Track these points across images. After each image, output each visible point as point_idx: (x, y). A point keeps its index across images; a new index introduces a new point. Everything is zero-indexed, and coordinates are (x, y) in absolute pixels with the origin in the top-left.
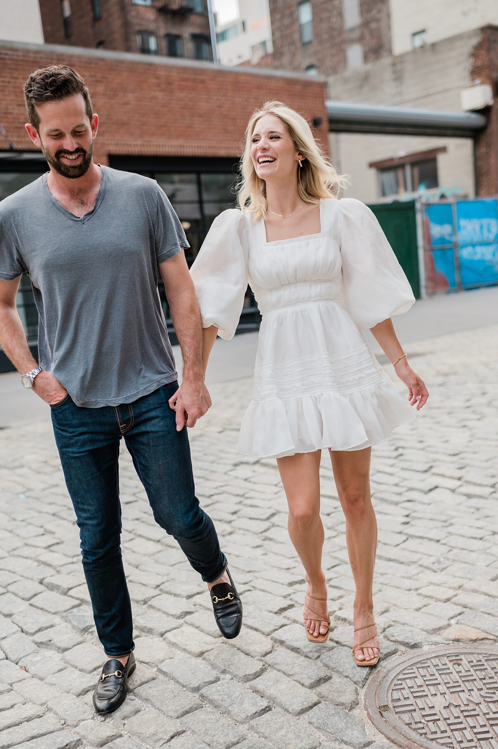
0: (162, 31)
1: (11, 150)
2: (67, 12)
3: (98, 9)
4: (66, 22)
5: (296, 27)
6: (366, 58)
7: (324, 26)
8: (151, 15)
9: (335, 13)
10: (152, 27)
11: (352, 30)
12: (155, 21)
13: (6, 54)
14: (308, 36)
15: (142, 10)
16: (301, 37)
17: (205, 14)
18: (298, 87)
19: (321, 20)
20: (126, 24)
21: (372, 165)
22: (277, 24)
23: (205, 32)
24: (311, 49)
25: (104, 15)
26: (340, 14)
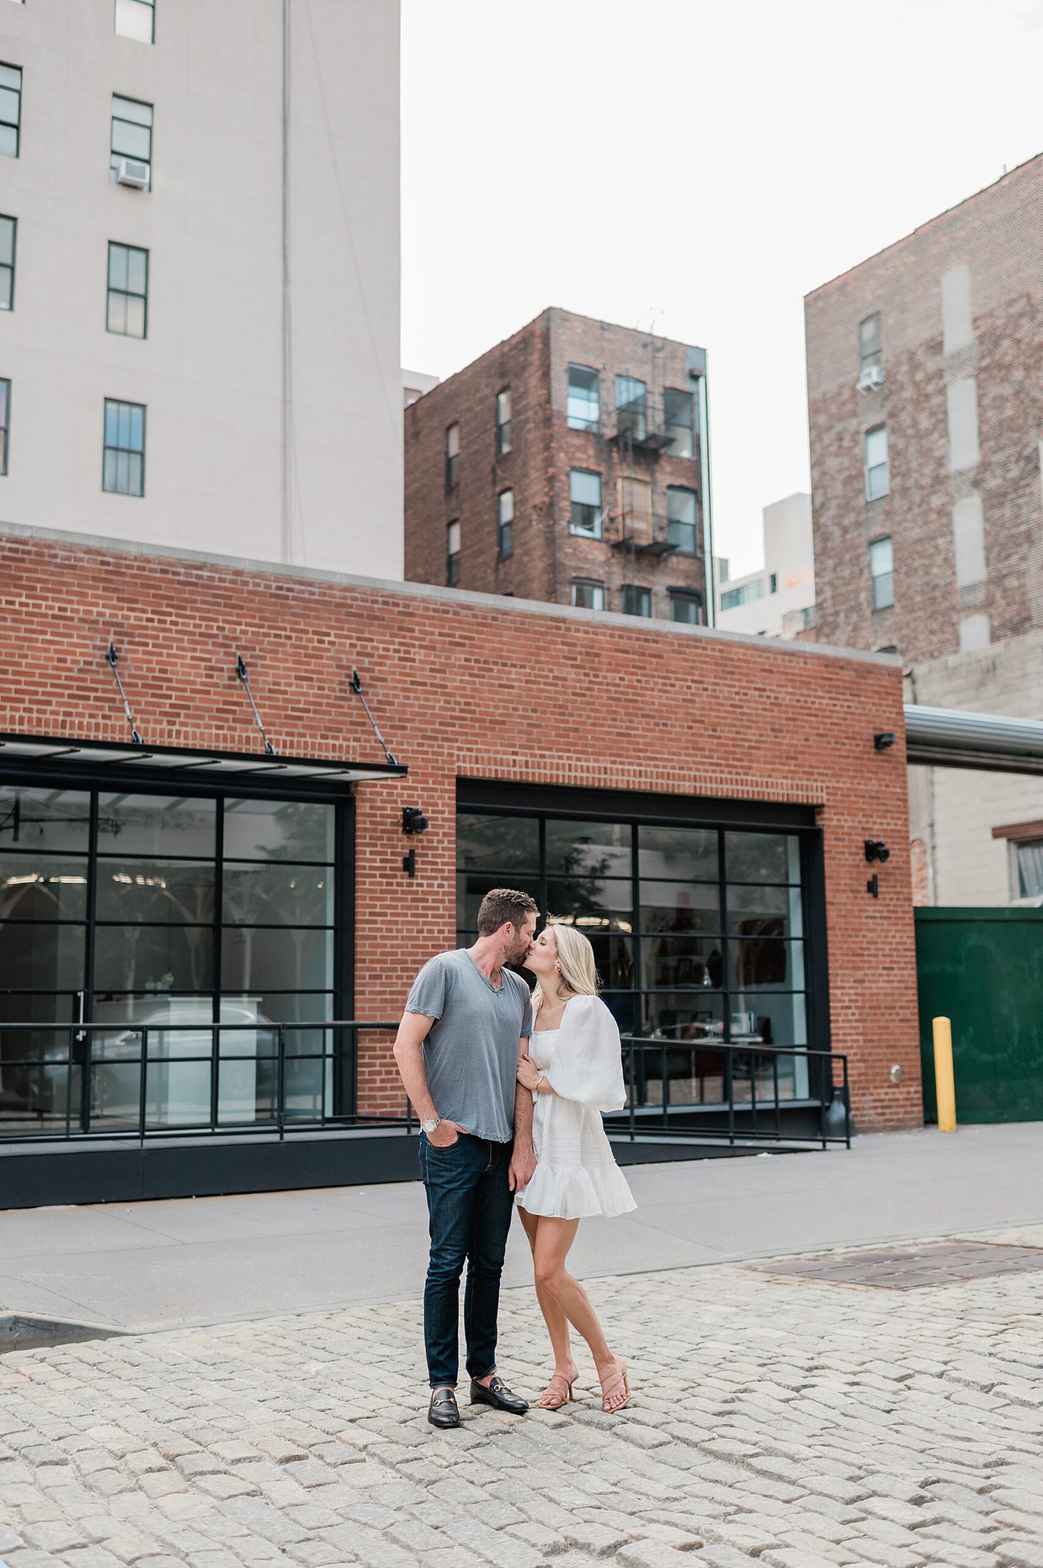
0: (617, 581)
1: (268, 757)
2: (455, 546)
3: (507, 545)
4: (451, 562)
5: (863, 582)
6: (994, 638)
7: (918, 580)
8: (600, 554)
9: (939, 559)
10: (599, 573)
11: (971, 589)
12: (607, 563)
13: (289, 590)
14: (885, 597)
15: (584, 544)
16: (873, 598)
17: (698, 555)
18: (848, 675)
19: (911, 572)
20: (554, 567)
21: (997, 833)
22: (829, 576)
23: (695, 585)
24: (890, 620)
25: (518, 552)
26: (949, 562)
